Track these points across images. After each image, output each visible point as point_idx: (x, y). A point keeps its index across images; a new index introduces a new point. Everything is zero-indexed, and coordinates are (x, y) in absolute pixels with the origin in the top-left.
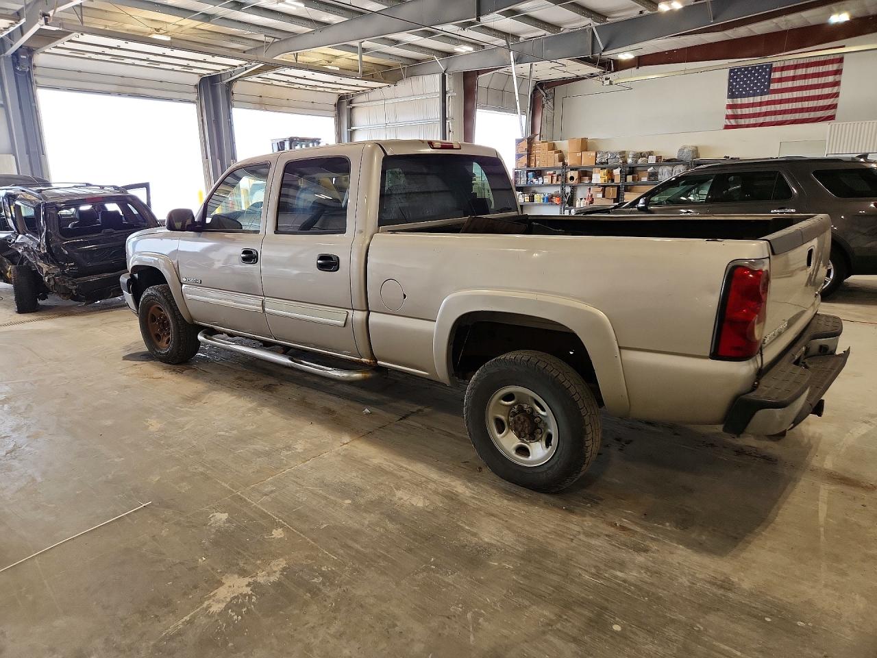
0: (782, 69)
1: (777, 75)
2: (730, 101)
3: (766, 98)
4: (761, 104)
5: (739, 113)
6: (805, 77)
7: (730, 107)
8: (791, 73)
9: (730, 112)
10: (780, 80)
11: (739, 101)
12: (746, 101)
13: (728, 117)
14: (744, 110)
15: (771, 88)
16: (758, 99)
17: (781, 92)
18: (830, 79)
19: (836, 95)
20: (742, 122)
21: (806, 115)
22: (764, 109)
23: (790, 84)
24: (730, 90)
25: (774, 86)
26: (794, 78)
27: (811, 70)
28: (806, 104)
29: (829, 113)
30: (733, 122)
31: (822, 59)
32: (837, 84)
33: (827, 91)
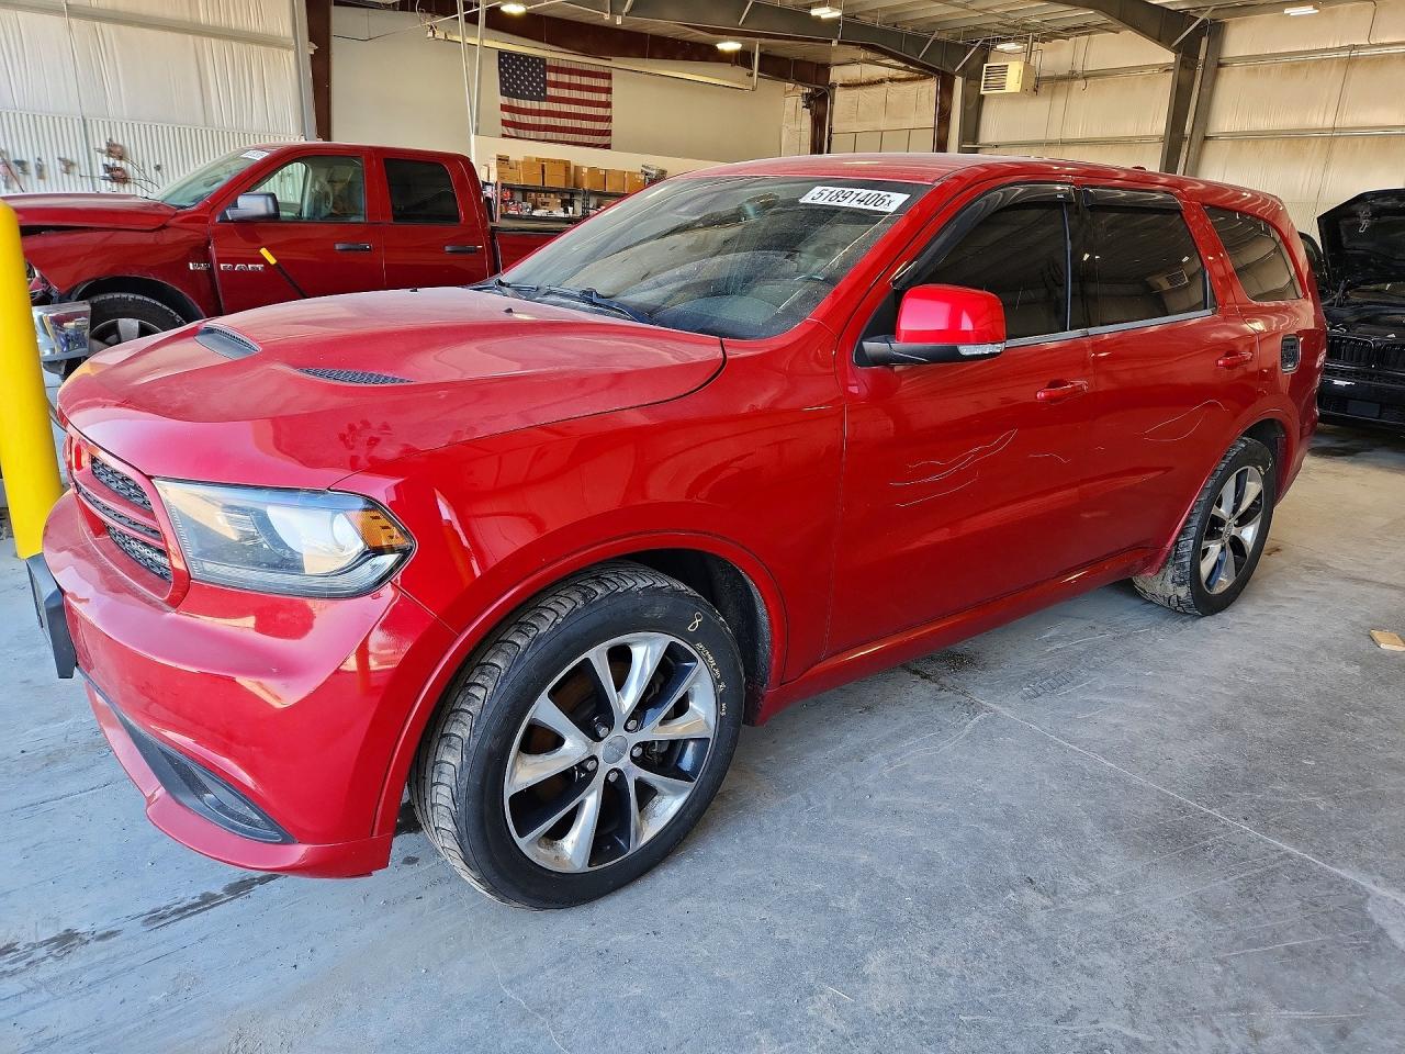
0: (558, 70)
1: (552, 77)
2: (505, 100)
3: (545, 106)
4: (539, 113)
5: (517, 120)
6: (580, 88)
7: (504, 108)
8: (565, 78)
9: (507, 116)
10: (556, 85)
11: (516, 102)
12: (524, 104)
13: (505, 123)
14: (522, 116)
15: (548, 93)
16: (535, 105)
17: (558, 101)
18: (603, 97)
19: (608, 119)
20: (521, 133)
21: (586, 139)
22: (544, 121)
23: (566, 93)
24: (502, 83)
25: (551, 91)
26: (569, 86)
27: (586, 81)
28: (586, 124)
29: (605, 140)
30: (512, 131)
31: (593, 69)
32: (608, 105)
33: (601, 111)
